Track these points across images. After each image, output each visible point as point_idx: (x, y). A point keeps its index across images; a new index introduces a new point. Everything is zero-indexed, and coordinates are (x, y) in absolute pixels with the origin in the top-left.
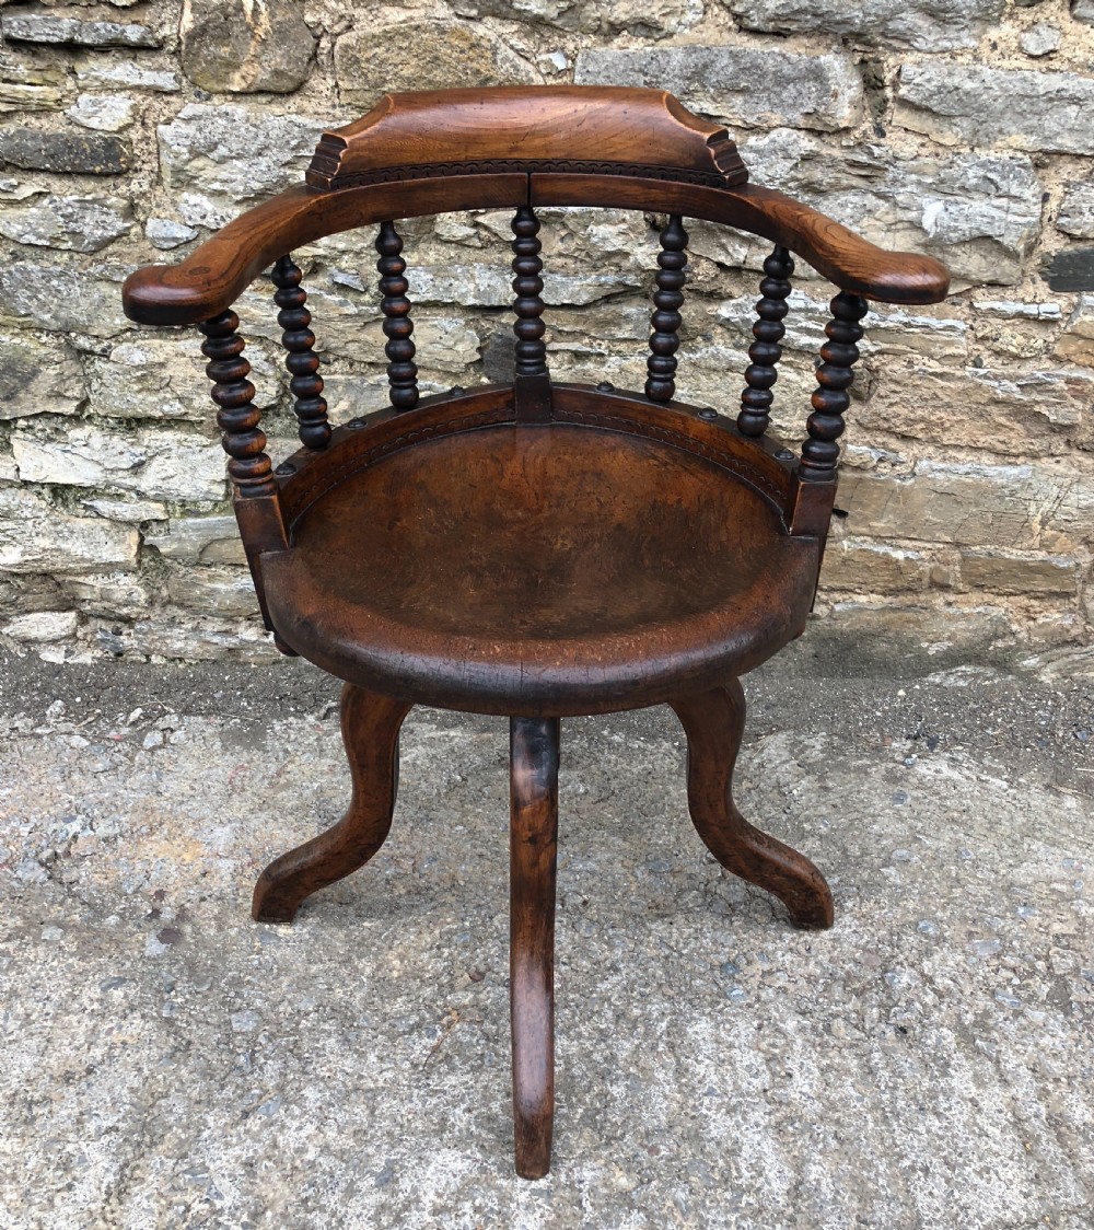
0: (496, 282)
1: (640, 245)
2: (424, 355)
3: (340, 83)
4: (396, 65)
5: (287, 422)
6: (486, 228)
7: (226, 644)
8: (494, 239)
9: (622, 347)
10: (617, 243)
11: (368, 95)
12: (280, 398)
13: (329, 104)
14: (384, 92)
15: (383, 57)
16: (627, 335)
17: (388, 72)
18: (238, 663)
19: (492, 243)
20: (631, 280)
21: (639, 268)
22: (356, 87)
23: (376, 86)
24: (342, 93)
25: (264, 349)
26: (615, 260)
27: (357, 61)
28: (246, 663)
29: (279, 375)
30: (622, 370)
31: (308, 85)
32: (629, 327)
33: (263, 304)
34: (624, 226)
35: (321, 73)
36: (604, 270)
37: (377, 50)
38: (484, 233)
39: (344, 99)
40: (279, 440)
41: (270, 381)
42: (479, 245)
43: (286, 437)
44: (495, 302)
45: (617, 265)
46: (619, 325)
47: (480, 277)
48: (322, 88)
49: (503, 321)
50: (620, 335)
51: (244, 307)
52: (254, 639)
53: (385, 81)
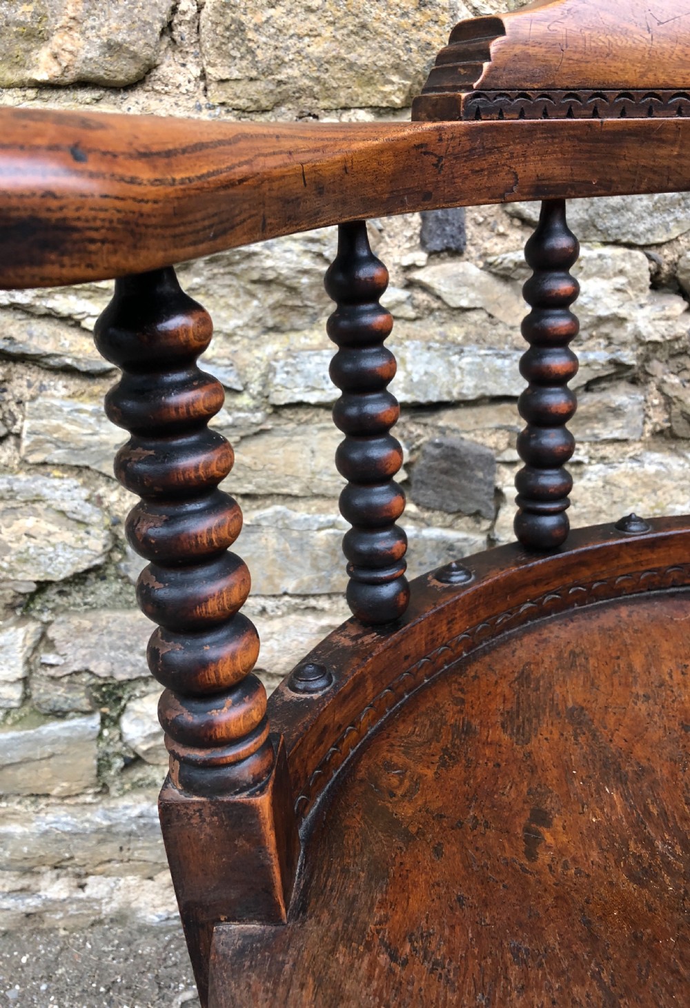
0: (438, 367)
1: (641, 306)
2: (326, 478)
3: (209, 70)
4: (300, 37)
5: (116, 586)
6: (425, 288)
7: (23, 909)
8: (435, 305)
9: (608, 451)
10: (609, 305)
11: (252, 88)
12: (108, 554)
13: (191, 104)
14: (280, 82)
15: (280, 22)
16: (617, 434)
17: (287, 49)
18: (40, 932)
19: (431, 311)
20: (628, 357)
21: (639, 340)
22: (236, 75)
23: (267, 72)
24: (213, 87)
25: (85, 485)
26: (605, 329)
27: (241, 28)
28: (53, 929)
29: (107, 521)
30: (607, 483)
31: (158, 73)
32: (619, 423)
33: (83, 416)
34: (621, 281)
35: (178, 56)
36: (591, 343)
37: (271, 12)
38: (421, 297)
39: (217, 95)
40: (105, 615)
41: (94, 531)
42: (412, 313)
43: (114, 608)
44: (433, 397)
45: (608, 337)
46: (603, 421)
47: (414, 362)
48: (180, 79)
49: (441, 423)
50: (606, 434)
51: (54, 422)
52: (64, 895)
53: (282, 64)
